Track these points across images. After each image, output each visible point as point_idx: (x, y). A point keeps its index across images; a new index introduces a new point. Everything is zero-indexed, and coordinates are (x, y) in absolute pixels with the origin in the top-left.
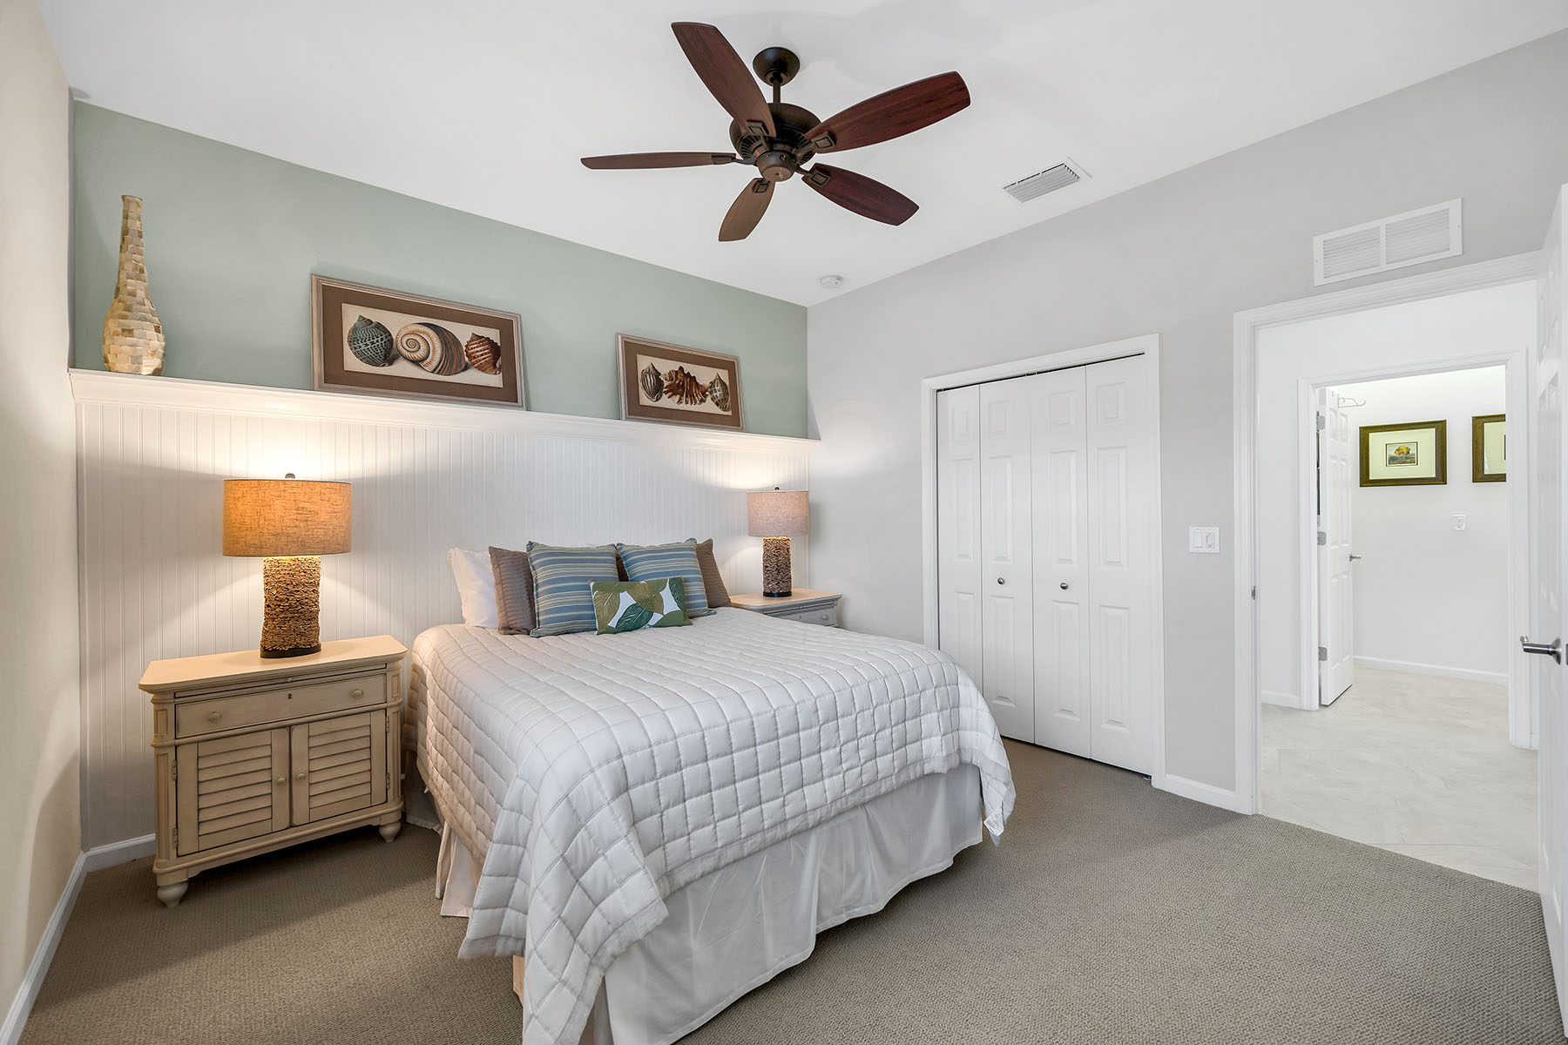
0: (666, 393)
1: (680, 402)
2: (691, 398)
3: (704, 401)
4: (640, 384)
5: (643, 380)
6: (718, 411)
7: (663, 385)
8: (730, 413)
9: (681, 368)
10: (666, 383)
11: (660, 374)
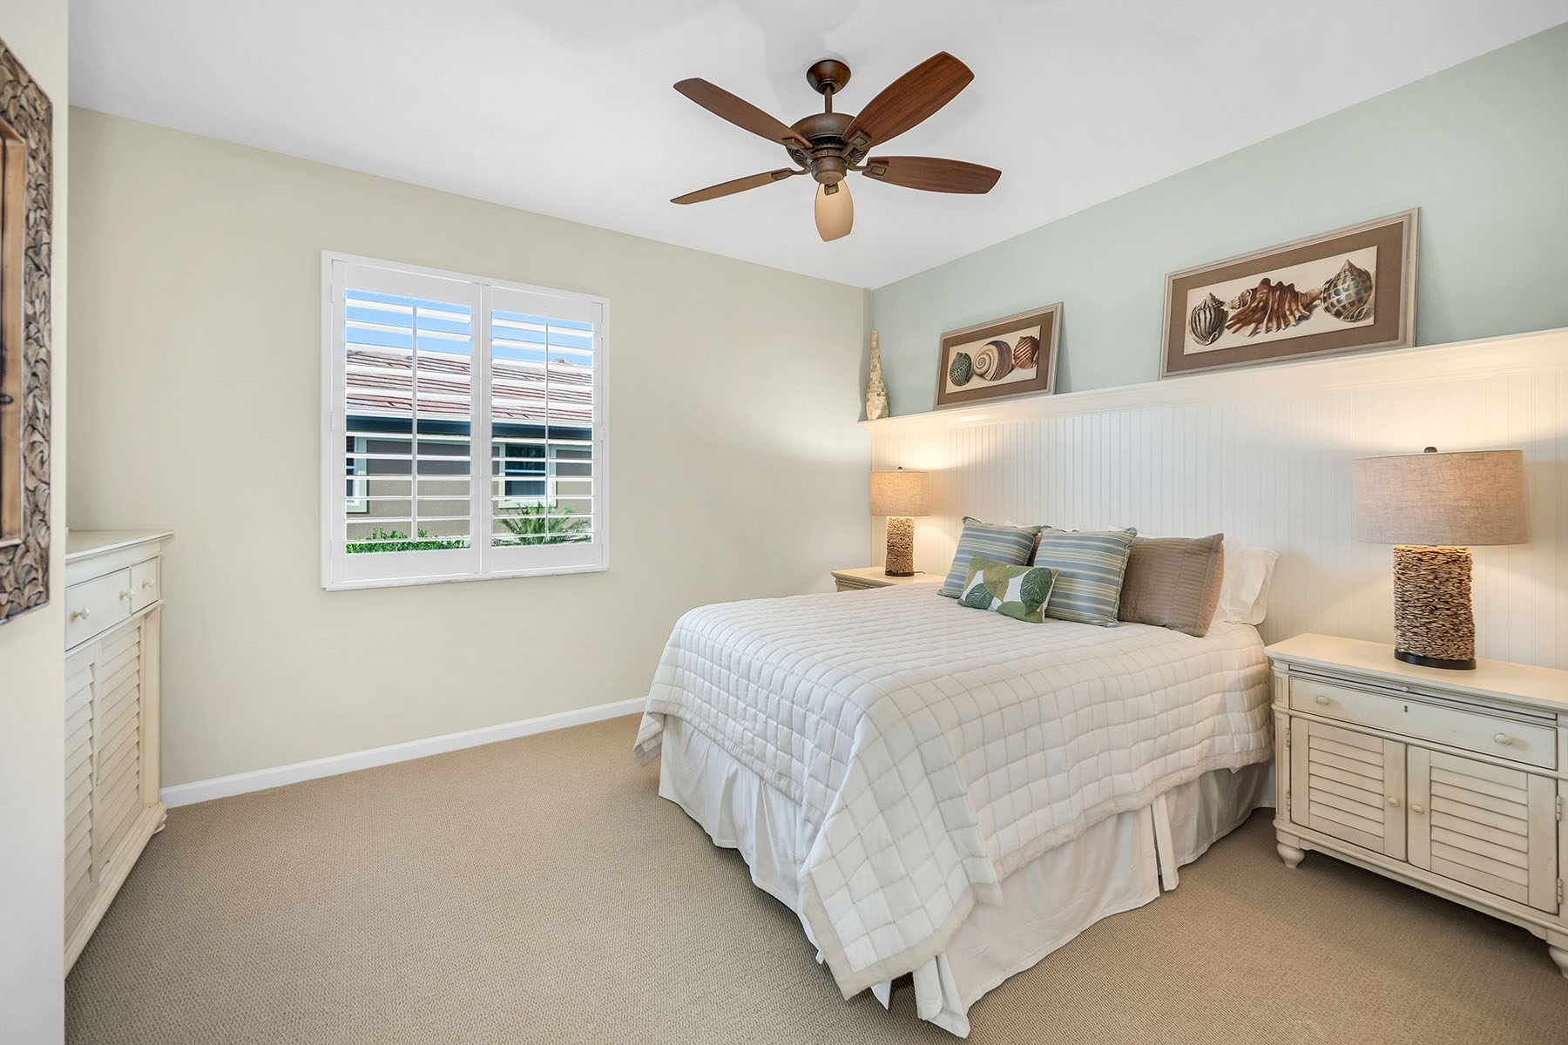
0: (1229, 327)
1: (1255, 332)
2: (1281, 318)
3: (1307, 318)
4: (1188, 327)
5: (1193, 321)
6: (1342, 324)
7: (1227, 316)
8: (1370, 321)
9: (1266, 282)
10: (1232, 313)
11: (1222, 303)
